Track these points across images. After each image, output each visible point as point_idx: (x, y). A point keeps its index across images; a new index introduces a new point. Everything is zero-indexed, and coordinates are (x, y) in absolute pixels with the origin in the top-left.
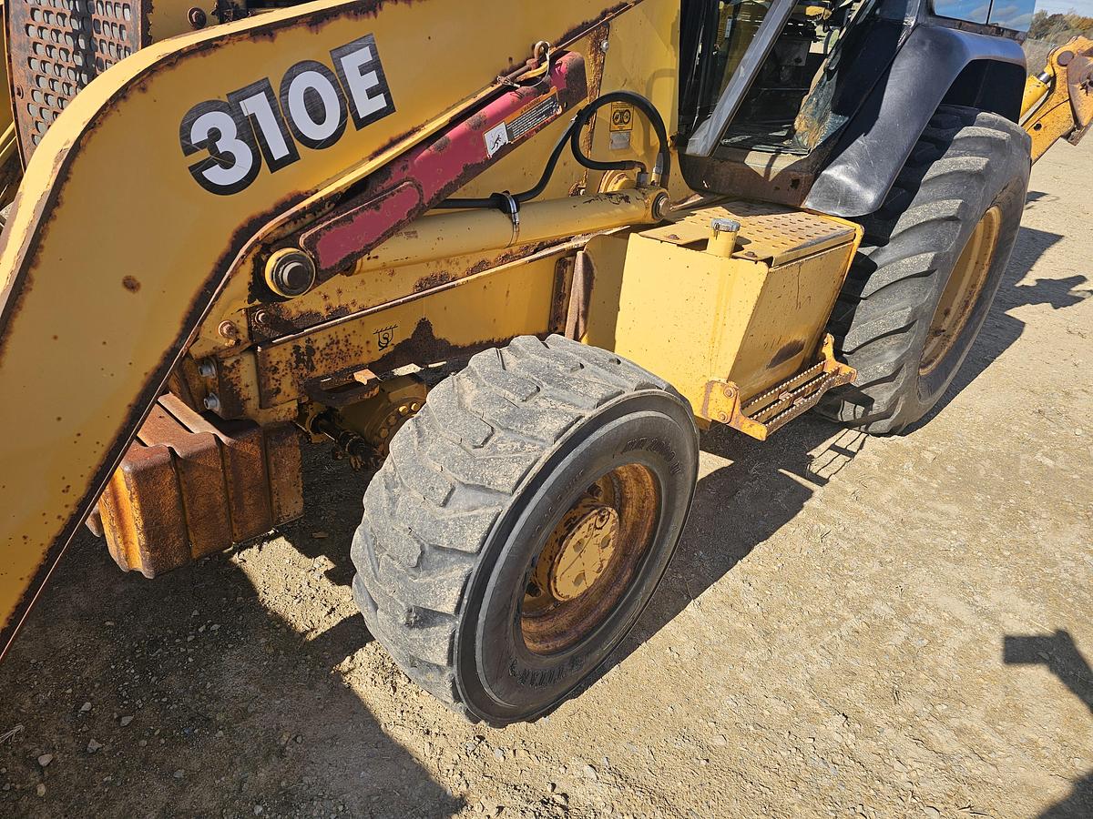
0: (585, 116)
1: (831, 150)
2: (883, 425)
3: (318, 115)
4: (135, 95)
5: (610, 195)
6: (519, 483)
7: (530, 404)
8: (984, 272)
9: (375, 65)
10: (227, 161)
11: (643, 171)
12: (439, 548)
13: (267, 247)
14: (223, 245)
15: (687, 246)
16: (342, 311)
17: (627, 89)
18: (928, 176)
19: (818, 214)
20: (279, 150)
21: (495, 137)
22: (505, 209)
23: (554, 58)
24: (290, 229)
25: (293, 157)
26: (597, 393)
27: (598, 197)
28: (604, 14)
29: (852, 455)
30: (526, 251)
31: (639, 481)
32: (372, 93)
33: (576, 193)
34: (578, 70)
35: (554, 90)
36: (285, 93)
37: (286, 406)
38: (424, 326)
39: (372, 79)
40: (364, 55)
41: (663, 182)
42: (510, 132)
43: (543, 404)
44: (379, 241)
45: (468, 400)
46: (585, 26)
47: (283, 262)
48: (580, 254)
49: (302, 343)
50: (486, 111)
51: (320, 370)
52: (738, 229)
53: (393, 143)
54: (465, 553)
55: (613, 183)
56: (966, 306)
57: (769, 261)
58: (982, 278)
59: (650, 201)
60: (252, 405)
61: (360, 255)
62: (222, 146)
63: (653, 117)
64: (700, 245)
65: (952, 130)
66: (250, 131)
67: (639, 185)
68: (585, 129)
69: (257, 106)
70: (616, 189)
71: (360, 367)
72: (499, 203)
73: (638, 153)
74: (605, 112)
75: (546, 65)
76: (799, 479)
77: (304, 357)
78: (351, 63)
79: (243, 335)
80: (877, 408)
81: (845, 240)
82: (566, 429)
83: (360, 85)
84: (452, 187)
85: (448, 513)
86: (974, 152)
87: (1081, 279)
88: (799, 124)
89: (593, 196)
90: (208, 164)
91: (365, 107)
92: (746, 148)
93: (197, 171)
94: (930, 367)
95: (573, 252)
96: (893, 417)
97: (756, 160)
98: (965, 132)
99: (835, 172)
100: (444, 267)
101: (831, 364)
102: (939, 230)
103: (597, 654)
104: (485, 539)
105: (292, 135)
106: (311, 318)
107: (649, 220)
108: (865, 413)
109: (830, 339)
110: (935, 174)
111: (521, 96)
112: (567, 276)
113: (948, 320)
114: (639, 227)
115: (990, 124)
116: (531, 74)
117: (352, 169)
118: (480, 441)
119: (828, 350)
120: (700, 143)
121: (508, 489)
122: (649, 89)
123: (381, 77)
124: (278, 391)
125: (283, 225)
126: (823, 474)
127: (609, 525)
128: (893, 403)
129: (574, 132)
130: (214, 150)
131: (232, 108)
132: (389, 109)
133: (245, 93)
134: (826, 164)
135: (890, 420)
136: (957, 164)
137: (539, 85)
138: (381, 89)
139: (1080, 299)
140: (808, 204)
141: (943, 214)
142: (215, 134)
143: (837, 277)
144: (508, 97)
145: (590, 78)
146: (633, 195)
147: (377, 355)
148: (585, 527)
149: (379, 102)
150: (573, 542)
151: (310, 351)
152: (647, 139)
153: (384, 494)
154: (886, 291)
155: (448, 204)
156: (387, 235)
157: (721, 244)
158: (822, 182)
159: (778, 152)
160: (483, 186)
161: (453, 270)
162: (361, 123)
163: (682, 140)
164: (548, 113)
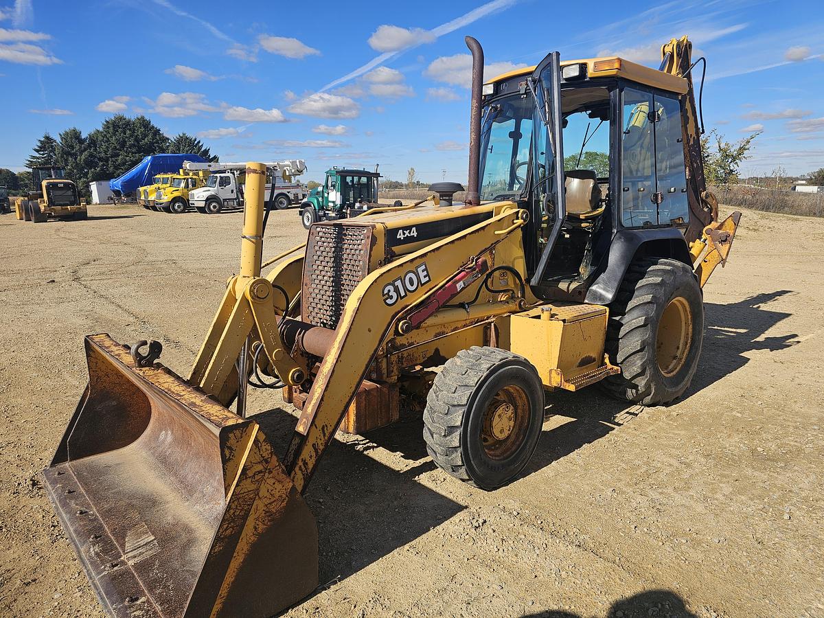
0: (489, 276)
1: (592, 279)
2: (648, 399)
3: (412, 284)
4: (375, 283)
5: (501, 301)
6: (477, 382)
7: (478, 362)
8: (691, 327)
9: (426, 269)
10: (391, 297)
11: (514, 292)
12: (454, 406)
13: (399, 320)
14: (389, 320)
15: (532, 317)
16: (412, 344)
17: (504, 265)
18: (637, 286)
19: (592, 304)
20: (403, 294)
21: (460, 285)
22: (464, 308)
23: (476, 260)
24: (405, 315)
25: (406, 295)
26: (500, 357)
27: (497, 302)
28: (492, 245)
29: (637, 415)
30: (471, 323)
31: (521, 397)
32: (425, 277)
33: (489, 301)
34: (485, 262)
35: (477, 269)
36: (405, 279)
37: (394, 378)
38: (437, 350)
39: (425, 273)
40: (423, 267)
41: (523, 296)
42: (464, 284)
43: (482, 362)
44: (427, 318)
45: (458, 364)
46: (486, 249)
47: (404, 324)
48: (492, 324)
49: (400, 355)
50: (457, 278)
51: (405, 365)
52: (551, 310)
53: (431, 289)
54: (462, 405)
55: (503, 297)
56: (687, 344)
57: (564, 321)
58: (690, 330)
59: (517, 303)
60: (385, 376)
61: (421, 322)
62: (390, 294)
63: (516, 274)
64: (538, 317)
65: (646, 268)
66: (397, 290)
67: (513, 298)
68: (490, 280)
69: (398, 283)
70: (504, 299)
71: (417, 365)
72: (462, 306)
73: (512, 286)
74: (497, 273)
75: (474, 263)
76: (608, 424)
77: (400, 359)
78: (420, 270)
79: (385, 351)
80: (641, 389)
81: (602, 313)
82: (490, 367)
83: (422, 275)
84: (448, 301)
85: (456, 395)
86: (657, 276)
87: (795, 336)
88: (581, 270)
89: (495, 302)
90: (387, 299)
91: (423, 280)
92: (559, 281)
93: (385, 300)
94: (672, 374)
95: (490, 323)
96: (652, 395)
97: (563, 286)
98: (651, 268)
99: (594, 288)
100: (444, 329)
101: (609, 366)
102: (646, 307)
103: (512, 467)
104: (468, 400)
105: (406, 289)
106: (403, 346)
107: (519, 310)
108: (637, 392)
109: (606, 356)
110: (640, 285)
111: (467, 273)
112: (489, 333)
113: (679, 351)
114: (514, 313)
115: (665, 264)
116: (469, 266)
117: (419, 298)
118: (464, 373)
119: (607, 361)
120: (534, 282)
121: (474, 385)
122: (513, 264)
123: (427, 272)
124: (393, 371)
125: (403, 314)
126: (621, 422)
127: (510, 411)
128: (648, 386)
129: (486, 281)
130: (389, 295)
131: (393, 284)
132: (430, 280)
133: (396, 280)
134: (591, 285)
135: (651, 396)
136: (649, 281)
137: (473, 269)
138: (428, 275)
139: (789, 346)
140: (586, 301)
141: (645, 301)
142: (389, 291)
143: (603, 329)
144: (463, 273)
145: (489, 264)
146: (510, 301)
147: (422, 361)
148: (501, 408)
149: (427, 279)
150: (497, 414)
151: (402, 357)
152: (515, 281)
153: (434, 395)
154: (630, 334)
155: (446, 307)
156: (429, 316)
157: (545, 316)
158: (590, 292)
159: (571, 282)
160: (456, 301)
161: (446, 331)
162: (422, 285)
163: (528, 281)
164: (476, 277)
